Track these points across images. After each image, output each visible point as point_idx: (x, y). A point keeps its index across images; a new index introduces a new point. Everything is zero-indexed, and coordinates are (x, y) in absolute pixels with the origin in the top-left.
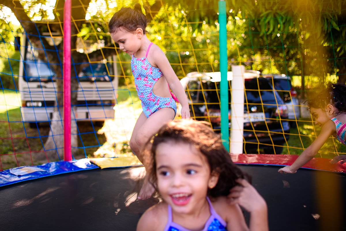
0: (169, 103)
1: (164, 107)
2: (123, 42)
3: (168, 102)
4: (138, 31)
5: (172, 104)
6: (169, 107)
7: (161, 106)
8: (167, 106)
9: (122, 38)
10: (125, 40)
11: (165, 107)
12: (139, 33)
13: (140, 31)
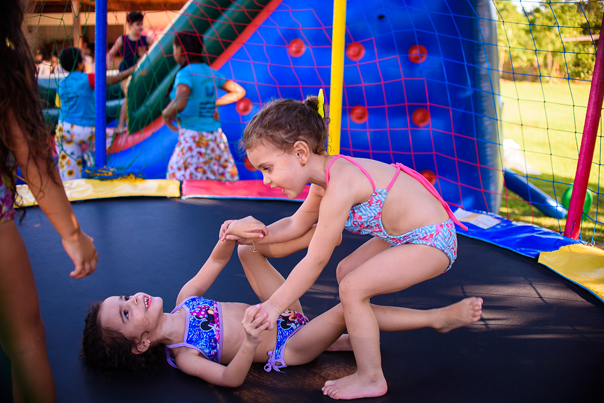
0: (432, 235)
1: (418, 242)
2: (268, 168)
3: (429, 234)
4: (297, 146)
5: (440, 239)
6: (429, 243)
7: (414, 240)
8: (424, 242)
9: (264, 160)
10: (272, 166)
11: (421, 243)
12: (302, 151)
13: (302, 147)
